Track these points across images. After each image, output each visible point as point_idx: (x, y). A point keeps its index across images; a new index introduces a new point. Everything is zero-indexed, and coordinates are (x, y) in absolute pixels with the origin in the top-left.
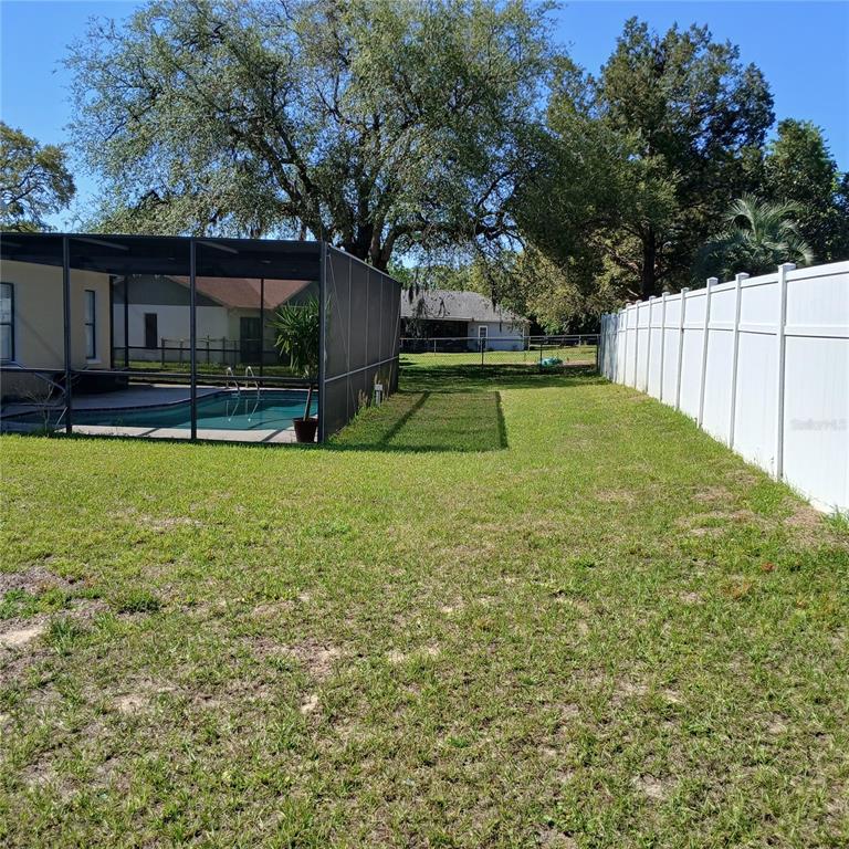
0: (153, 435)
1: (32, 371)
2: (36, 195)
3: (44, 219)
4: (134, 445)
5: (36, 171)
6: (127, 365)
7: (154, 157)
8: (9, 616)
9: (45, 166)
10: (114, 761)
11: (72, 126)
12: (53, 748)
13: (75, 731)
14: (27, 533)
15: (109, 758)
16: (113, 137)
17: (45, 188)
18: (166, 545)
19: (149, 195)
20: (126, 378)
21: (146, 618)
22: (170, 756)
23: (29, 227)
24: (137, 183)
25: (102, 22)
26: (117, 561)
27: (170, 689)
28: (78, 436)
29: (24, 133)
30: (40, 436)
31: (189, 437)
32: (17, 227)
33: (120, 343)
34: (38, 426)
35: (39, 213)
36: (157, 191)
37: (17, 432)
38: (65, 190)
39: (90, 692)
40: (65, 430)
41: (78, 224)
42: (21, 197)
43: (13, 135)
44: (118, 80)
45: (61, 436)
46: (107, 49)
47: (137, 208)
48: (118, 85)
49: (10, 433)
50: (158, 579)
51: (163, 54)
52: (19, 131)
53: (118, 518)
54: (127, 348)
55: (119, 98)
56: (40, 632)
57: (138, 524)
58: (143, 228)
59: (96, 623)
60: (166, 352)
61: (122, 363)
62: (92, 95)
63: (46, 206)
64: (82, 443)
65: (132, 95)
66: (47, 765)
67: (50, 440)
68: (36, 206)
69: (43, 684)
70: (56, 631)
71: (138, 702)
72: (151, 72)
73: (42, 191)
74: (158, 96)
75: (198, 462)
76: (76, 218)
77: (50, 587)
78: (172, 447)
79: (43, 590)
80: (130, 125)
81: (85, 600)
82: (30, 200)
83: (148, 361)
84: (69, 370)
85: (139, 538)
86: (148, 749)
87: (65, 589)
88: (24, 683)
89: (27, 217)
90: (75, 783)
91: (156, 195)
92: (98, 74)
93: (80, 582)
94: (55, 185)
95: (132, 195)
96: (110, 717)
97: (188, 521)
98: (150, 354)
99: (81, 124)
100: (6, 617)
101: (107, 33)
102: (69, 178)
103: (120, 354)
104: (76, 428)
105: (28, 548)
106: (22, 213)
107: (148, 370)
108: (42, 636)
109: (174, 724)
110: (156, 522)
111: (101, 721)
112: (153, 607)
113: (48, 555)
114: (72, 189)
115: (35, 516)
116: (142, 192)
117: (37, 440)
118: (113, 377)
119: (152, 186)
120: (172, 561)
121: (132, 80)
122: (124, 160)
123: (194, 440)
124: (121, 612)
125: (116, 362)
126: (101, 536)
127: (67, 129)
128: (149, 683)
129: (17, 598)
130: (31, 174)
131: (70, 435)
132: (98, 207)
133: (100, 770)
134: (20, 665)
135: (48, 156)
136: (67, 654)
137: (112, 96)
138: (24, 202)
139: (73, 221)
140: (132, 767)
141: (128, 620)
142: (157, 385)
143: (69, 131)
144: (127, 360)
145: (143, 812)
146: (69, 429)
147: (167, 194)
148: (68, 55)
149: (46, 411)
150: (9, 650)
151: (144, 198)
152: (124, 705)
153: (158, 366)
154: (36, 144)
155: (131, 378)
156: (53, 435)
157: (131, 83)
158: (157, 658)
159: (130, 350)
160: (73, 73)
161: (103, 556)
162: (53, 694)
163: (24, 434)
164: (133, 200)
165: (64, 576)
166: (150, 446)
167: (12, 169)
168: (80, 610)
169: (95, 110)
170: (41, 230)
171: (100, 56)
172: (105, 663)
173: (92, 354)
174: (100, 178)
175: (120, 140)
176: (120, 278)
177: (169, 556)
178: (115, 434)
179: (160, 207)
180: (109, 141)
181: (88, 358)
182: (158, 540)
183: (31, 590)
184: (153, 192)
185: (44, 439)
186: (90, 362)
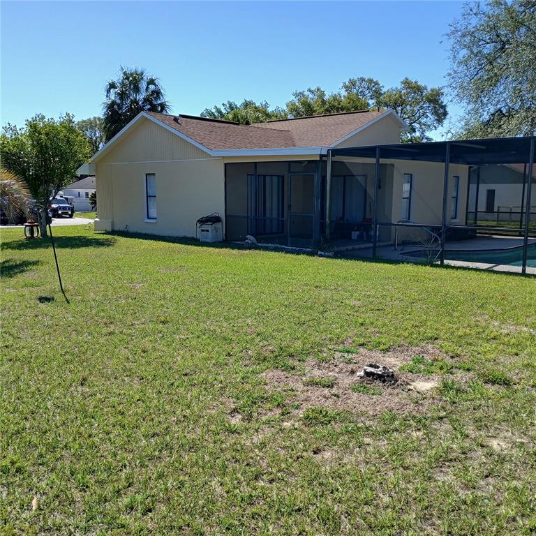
0: (496, 269)
1: (421, 226)
2: (423, 120)
3: (428, 134)
4: (484, 275)
5: (424, 105)
6: (475, 223)
7: (502, 87)
8: (416, 373)
9: (430, 101)
10: (490, 479)
11: (450, 74)
12: (451, 460)
13: (464, 453)
14: (423, 323)
15: (487, 476)
16: (475, 78)
17: (429, 115)
18: (511, 343)
19: (497, 112)
20: (474, 231)
21: (502, 390)
22: (529, 487)
23: (418, 140)
24: (489, 105)
25: (472, 5)
26: (480, 349)
27: (524, 441)
28: (448, 267)
29: (419, 83)
30: (425, 265)
31: (521, 271)
32: (411, 140)
33: (472, 209)
34: (424, 259)
35: (424, 131)
36: (502, 109)
37: (411, 262)
38: (441, 114)
39: (470, 430)
40: (439, 263)
41: (450, 135)
42: (414, 122)
43: (413, 85)
44: (480, 40)
45: (437, 266)
46: (474, 21)
47: (488, 122)
48: (480, 44)
49: (408, 263)
50: (508, 365)
51: (512, 18)
52: (416, 83)
53: (477, 321)
54: (477, 212)
55: (480, 52)
56: (436, 385)
57: (491, 327)
58: (493, 134)
59: (470, 387)
60: (500, 214)
61: (473, 222)
62: (464, 52)
63: (429, 126)
64: (451, 271)
65: (488, 49)
66: (447, 470)
67: (431, 268)
68: (423, 127)
69: (441, 418)
70: (446, 387)
71: (504, 445)
72: (502, 32)
73: (427, 117)
74: (507, 46)
75: (529, 290)
76: (449, 131)
77: (440, 359)
78: (510, 278)
79: (436, 360)
80: (487, 68)
81: (461, 370)
82: (420, 123)
83: (487, 221)
84: (445, 225)
85: (492, 336)
86: (514, 478)
87: (449, 361)
88: (429, 415)
89: (417, 134)
90: (466, 487)
91: (501, 112)
92: (467, 39)
93: (457, 359)
94: (435, 113)
95: (485, 113)
96: (485, 450)
97: (525, 329)
98: (489, 216)
99: (455, 72)
100: (414, 372)
101: (474, 11)
102: (444, 107)
103: (471, 216)
104: (446, 262)
105: (425, 333)
106: (415, 131)
107: (487, 226)
108: (437, 388)
109: (530, 466)
110: (503, 326)
111: (480, 451)
112: (507, 383)
113: (436, 339)
114: (445, 114)
115: (426, 313)
116: (492, 110)
117: (424, 268)
118: (466, 230)
119: (499, 106)
120: (517, 354)
121: (490, 38)
122: (482, 92)
123: (524, 274)
124: (486, 383)
125: (469, 221)
126: (468, 331)
127: (447, 77)
128: (510, 434)
129: (420, 361)
130: (421, 108)
131: (442, 266)
132: (463, 123)
133: (482, 483)
134: (426, 403)
135: (432, 95)
136: (454, 403)
137: (475, 52)
138: (416, 125)
139: (447, 134)
140: (504, 487)
141: (491, 389)
142: (495, 236)
143: (448, 78)
144: (476, 220)
145: (514, 520)
146: (442, 262)
147: (509, 111)
148: (449, 30)
149: (429, 251)
150: (418, 392)
151: (493, 115)
152: (495, 444)
153: (494, 223)
154: (426, 89)
155: (478, 231)
156: (433, 265)
157: (489, 41)
158: (514, 418)
159: (478, 213)
160: (452, 41)
161: (471, 344)
162: (447, 426)
163: (416, 263)
164: (486, 117)
165: (446, 353)
166: (495, 276)
167: (411, 105)
168: (460, 377)
169: (465, 62)
170: (425, 141)
171: (470, 27)
172: (479, 414)
173: (454, 216)
174: (465, 104)
175: (480, 79)
176: (475, 167)
177: (514, 351)
178: (471, 267)
179: (504, 119)
180: (472, 80)
181: (452, 218)
182: (506, 339)
183: (428, 358)
184: (500, 110)
185: (428, 267)
186: (453, 221)
